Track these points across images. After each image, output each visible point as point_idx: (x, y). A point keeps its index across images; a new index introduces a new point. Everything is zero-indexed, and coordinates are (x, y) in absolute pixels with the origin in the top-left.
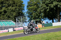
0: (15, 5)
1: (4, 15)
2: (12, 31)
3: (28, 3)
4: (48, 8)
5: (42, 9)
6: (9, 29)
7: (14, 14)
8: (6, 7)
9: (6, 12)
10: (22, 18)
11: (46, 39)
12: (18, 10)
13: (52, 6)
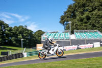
6: (95, 43)
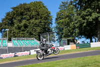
0: (39, 17)
1: (24, 31)
2: (35, 53)
3: (58, 14)
4: (85, 21)
5: (76, 23)
6: (31, 51)
7: (38, 30)
8: (28, 20)
9: (28, 26)
10: (49, 35)
11: (82, 65)
12: (43, 24)
13: (91, 19)
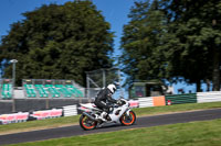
0: (85, 35)
1: (51, 64)
2: (75, 113)
4: (187, 45)
7: (82, 62)
9: (59, 54)
12: (92, 49)
13: (198, 40)
